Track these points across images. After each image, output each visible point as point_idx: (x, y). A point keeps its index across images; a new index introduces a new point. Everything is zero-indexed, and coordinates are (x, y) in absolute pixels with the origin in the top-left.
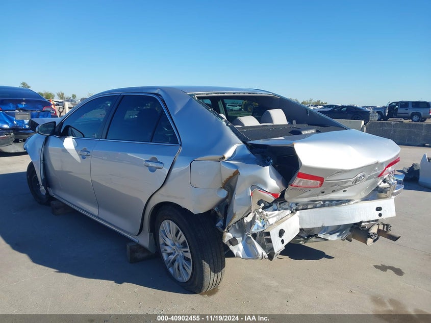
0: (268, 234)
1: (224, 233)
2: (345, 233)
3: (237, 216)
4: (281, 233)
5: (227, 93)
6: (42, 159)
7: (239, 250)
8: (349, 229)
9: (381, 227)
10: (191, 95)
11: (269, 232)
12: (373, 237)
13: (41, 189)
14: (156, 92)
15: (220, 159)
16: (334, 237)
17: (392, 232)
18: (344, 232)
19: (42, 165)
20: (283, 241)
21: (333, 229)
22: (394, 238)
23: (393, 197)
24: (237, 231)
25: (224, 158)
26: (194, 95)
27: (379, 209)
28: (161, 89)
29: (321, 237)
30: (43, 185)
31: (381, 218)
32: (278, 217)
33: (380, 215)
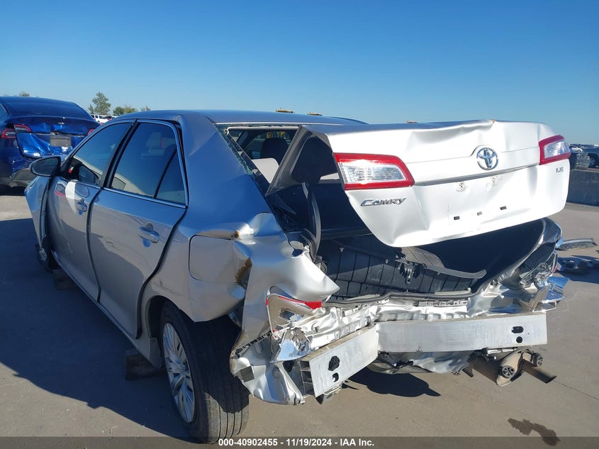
0: (307, 364)
1: (231, 360)
2: (460, 363)
3: (247, 336)
4: (334, 363)
5: (286, 125)
6: (44, 209)
7: (259, 385)
8: (467, 357)
9: (527, 357)
10: (220, 127)
11: (308, 362)
12: (506, 375)
13: (40, 252)
14: (175, 119)
15: (232, 236)
16: (442, 369)
17: (544, 367)
18: (460, 360)
19: (43, 218)
20: (336, 376)
21: (440, 356)
22: (546, 379)
23: (544, 311)
24: (257, 356)
25: (236, 235)
26: (226, 126)
27: (518, 330)
28: (184, 114)
29: (421, 365)
30: (43, 247)
31: (520, 345)
32: (337, 332)
33: (519, 340)
